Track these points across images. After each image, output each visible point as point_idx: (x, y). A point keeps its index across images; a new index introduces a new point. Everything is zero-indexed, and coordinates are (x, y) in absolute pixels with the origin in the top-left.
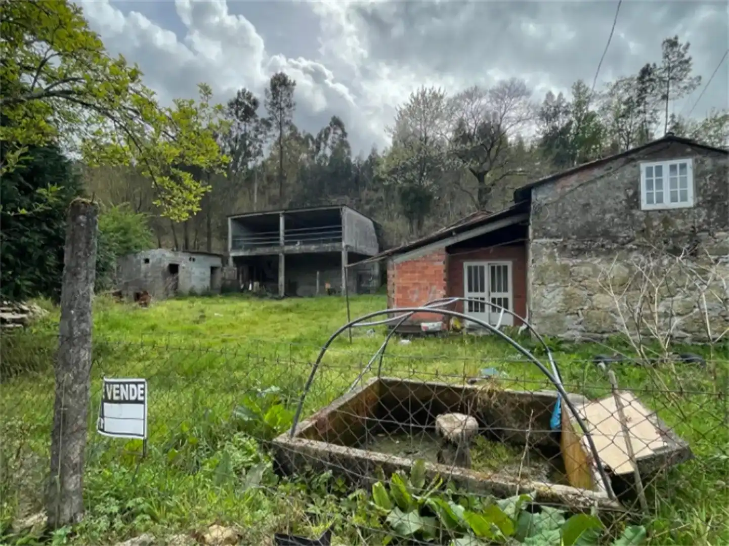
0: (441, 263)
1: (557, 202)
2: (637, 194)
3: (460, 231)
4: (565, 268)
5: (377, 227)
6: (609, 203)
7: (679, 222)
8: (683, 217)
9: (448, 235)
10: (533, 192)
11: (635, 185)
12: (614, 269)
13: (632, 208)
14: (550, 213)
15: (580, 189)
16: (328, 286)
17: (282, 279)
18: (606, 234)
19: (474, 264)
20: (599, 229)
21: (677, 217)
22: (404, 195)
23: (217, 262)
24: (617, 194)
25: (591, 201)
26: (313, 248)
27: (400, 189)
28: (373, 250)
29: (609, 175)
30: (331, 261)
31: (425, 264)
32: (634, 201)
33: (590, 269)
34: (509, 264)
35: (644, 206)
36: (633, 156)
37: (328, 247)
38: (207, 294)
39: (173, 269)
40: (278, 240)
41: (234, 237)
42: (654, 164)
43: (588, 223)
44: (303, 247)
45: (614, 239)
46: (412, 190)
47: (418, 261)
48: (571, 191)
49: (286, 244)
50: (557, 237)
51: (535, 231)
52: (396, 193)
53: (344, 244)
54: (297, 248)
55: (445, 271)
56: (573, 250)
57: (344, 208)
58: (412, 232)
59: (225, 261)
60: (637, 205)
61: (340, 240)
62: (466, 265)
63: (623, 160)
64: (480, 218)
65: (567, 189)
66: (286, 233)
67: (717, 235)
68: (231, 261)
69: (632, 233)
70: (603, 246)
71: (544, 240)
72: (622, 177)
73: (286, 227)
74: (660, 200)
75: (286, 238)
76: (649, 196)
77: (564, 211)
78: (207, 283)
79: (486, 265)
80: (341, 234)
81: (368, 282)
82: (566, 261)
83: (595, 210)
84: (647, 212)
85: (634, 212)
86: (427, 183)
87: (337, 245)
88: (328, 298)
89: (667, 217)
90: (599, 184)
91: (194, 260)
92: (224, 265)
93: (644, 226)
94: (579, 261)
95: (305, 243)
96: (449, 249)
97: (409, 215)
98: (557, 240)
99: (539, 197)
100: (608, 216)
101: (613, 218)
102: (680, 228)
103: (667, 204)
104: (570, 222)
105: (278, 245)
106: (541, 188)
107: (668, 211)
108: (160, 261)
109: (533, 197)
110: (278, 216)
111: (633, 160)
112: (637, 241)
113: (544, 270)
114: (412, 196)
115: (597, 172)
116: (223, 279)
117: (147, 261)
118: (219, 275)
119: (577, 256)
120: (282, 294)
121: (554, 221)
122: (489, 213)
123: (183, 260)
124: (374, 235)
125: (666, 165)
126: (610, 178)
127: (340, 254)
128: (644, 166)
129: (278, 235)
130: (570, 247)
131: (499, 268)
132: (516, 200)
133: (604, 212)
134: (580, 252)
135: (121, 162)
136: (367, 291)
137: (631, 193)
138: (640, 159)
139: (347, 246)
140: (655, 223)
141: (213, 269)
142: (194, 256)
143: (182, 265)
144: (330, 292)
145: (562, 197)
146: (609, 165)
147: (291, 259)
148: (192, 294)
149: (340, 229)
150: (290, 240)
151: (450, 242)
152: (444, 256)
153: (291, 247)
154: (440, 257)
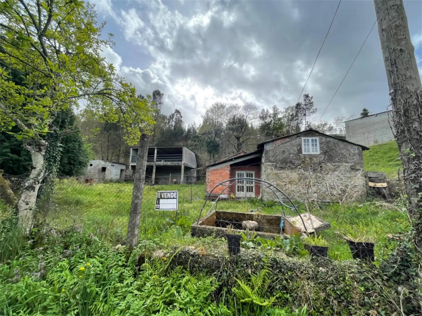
0: (228, 171)
1: (273, 150)
2: (301, 148)
3: (236, 158)
4: (277, 174)
5: (196, 156)
6: (292, 151)
7: (315, 159)
8: (316, 158)
9: (231, 160)
10: (265, 145)
11: (300, 145)
12: (294, 175)
13: (299, 153)
14: (271, 153)
15: (282, 145)
16: (175, 180)
17: (154, 176)
18: (291, 162)
19: (240, 172)
20: (288, 160)
21: (314, 157)
22: (208, 144)
23: (124, 167)
24: (295, 148)
25: (286, 150)
26: (169, 163)
27: (207, 141)
28: (194, 166)
29: (291, 141)
30: (176, 170)
31: (221, 171)
32: (300, 151)
33: (285, 175)
34: (254, 173)
35: (304, 153)
36: (299, 135)
37: (175, 163)
38: (118, 181)
39: (104, 169)
40: (154, 159)
41: (132, 157)
42: (306, 138)
43: (284, 158)
44: (164, 163)
45: (293, 164)
46: (211, 142)
47: (219, 170)
48: (278, 146)
49: (157, 161)
50: (274, 162)
51: (266, 160)
52: (205, 143)
53: (183, 162)
54: (162, 163)
55: (230, 174)
56: (279, 167)
57: (184, 147)
58: (210, 159)
59: (127, 167)
60: (301, 152)
61: (181, 161)
62: (237, 172)
63: (296, 136)
64: (242, 154)
65: (277, 145)
66: (157, 156)
67: (327, 164)
68: (130, 167)
69: (300, 162)
70: (290, 166)
71: (269, 163)
72: (296, 142)
73: (158, 154)
74: (309, 151)
75: (157, 159)
76: (305, 149)
77: (276, 153)
78: (118, 177)
79: (244, 173)
80: (182, 158)
81: (191, 180)
82: (277, 172)
83: (287, 153)
84: (304, 155)
85: (300, 155)
86: (217, 139)
87: (180, 162)
88: (174, 185)
89: (311, 157)
90: (288, 144)
91: (113, 166)
92: (127, 169)
93: (304, 160)
94: (281, 172)
95: (165, 161)
96: (231, 165)
97: (210, 152)
98: (273, 164)
99: (267, 147)
100: (291, 156)
101: (293, 157)
102: (315, 161)
103: (311, 153)
104: (278, 157)
105: (153, 161)
106: (268, 144)
107: (311, 155)
108: (98, 165)
109: (265, 147)
110: (154, 149)
111: (299, 136)
112: (301, 165)
113: (268, 175)
114: (211, 144)
115: (287, 140)
116: (126, 175)
117: (91, 165)
118: (124, 173)
119: (281, 170)
120: (153, 183)
121: (273, 157)
122: (245, 153)
123: (108, 165)
124: (195, 159)
125: (310, 139)
126: (292, 142)
127: (181, 166)
128: (303, 138)
129: (154, 157)
130: (278, 166)
131: (249, 174)
132: (258, 148)
133: (290, 154)
134: (282, 168)
135: (113, 121)
136: (190, 183)
137: (299, 148)
138: (301, 136)
139: (184, 163)
140: (307, 159)
141: (122, 170)
142: (114, 164)
143: (108, 168)
144: (176, 183)
145: (275, 148)
146: (291, 137)
147: (159, 168)
148: (111, 181)
149: (182, 156)
150: (159, 159)
151: (232, 163)
152: (229, 168)
153: (160, 163)
154: (228, 169)
